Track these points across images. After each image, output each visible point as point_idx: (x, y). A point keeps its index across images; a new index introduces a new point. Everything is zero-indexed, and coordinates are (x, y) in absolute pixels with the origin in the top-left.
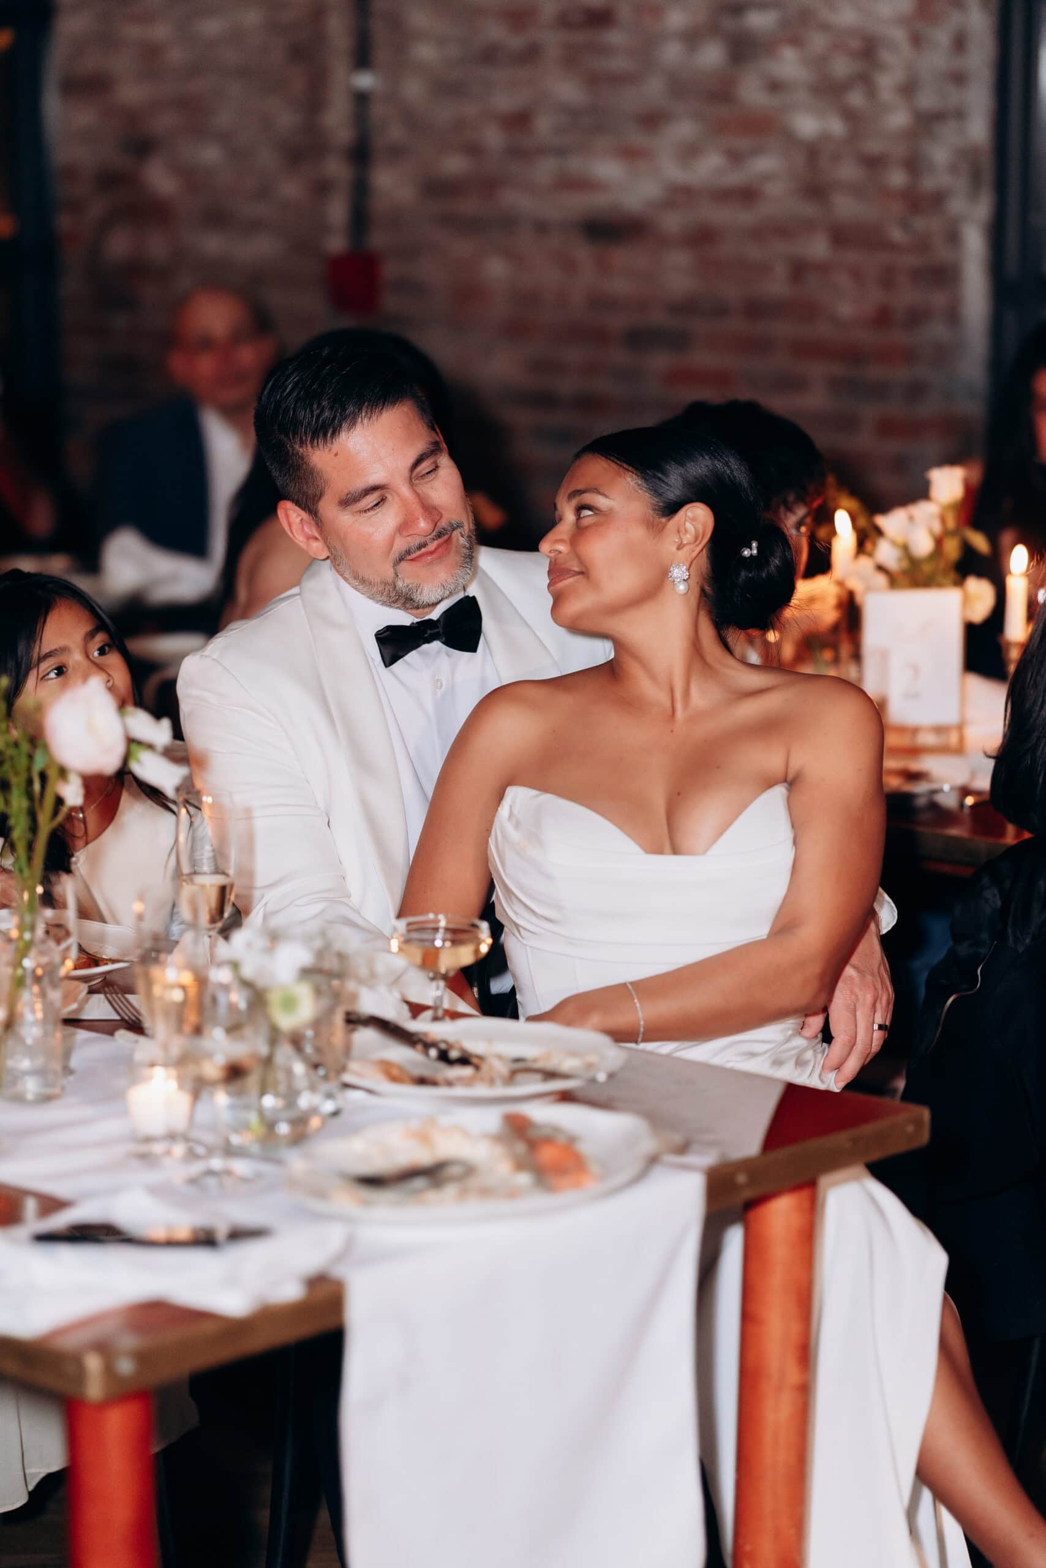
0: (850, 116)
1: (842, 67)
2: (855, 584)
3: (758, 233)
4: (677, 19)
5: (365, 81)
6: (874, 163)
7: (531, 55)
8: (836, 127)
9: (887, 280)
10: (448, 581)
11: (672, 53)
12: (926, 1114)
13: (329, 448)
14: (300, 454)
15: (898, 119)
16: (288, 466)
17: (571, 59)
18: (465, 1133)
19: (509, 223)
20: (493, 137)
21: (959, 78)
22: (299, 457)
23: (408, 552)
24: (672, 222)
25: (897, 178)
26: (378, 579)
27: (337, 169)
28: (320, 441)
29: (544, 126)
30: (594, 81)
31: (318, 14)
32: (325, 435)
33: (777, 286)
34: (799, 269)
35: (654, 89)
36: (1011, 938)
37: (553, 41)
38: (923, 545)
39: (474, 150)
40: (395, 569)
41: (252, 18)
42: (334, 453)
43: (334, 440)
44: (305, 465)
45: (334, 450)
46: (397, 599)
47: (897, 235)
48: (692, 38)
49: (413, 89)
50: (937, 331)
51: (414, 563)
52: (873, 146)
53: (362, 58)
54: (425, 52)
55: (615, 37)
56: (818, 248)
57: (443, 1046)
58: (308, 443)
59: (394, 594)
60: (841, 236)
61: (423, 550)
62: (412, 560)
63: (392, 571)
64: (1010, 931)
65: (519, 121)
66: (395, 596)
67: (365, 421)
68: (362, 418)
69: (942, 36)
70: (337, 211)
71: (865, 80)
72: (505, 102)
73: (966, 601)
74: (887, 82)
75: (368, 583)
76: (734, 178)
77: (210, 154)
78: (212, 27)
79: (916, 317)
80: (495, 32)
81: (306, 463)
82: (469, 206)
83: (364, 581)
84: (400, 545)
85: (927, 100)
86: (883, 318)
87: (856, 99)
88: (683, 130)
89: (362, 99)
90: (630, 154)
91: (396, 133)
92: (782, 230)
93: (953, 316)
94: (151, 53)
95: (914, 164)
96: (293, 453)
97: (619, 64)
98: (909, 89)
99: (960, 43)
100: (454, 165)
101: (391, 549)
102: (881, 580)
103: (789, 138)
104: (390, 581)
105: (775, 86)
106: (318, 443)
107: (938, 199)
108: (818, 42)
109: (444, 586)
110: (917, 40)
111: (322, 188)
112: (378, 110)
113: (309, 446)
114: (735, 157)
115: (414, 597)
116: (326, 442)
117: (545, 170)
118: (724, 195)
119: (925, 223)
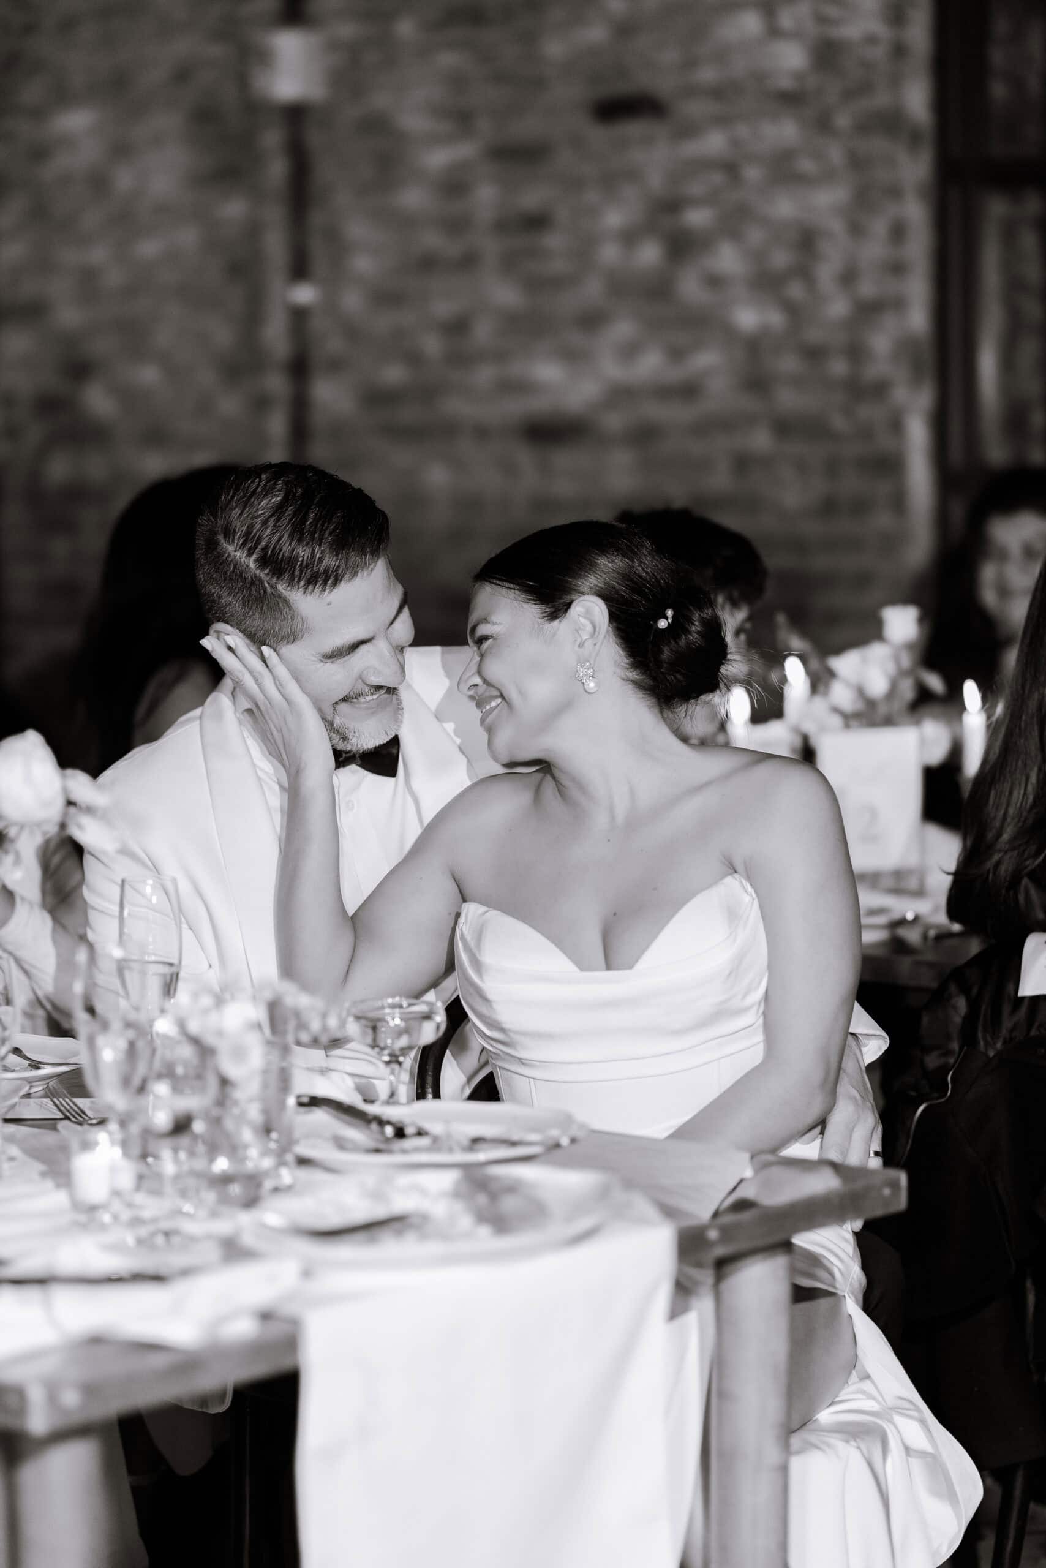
0: (792, 310)
1: (781, 259)
2: (809, 727)
3: (703, 428)
4: (614, 218)
5: (304, 294)
6: (815, 354)
7: (468, 262)
8: (776, 319)
9: (832, 468)
11: (610, 253)
12: (903, 1178)
15: (838, 308)
17: (510, 263)
18: (423, 1192)
19: (448, 430)
20: (432, 345)
21: (897, 269)
24: (614, 421)
25: (838, 367)
27: (277, 384)
29: (483, 332)
30: (536, 285)
31: (253, 231)
33: (722, 481)
34: (743, 463)
35: (593, 290)
36: (982, 1043)
37: (490, 247)
38: (878, 684)
39: (414, 359)
41: (188, 237)
47: (839, 423)
48: (629, 238)
49: (352, 301)
50: (883, 520)
52: (814, 335)
53: (300, 270)
54: (363, 264)
55: (554, 241)
56: (761, 440)
57: (399, 1125)
60: (784, 428)
64: (980, 1035)
65: (458, 327)
69: (879, 227)
70: (277, 425)
71: (804, 272)
72: (443, 308)
73: (923, 742)
74: (827, 272)
76: (676, 374)
77: (149, 375)
78: (149, 248)
79: (860, 507)
80: (432, 240)
82: (409, 414)
85: (867, 289)
86: (828, 507)
87: (795, 291)
88: (623, 329)
89: (299, 316)
90: (573, 357)
91: (333, 344)
92: (724, 424)
93: (899, 502)
94: (88, 278)
95: (856, 352)
97: (558, 266)
98: (848, 277)
99: (898, 232)
100: (394, 374)
102: (836, 721)
103: (729, 333)
105: (715, 282)
107: (880, 390)
108: (755, 236)
110: (856, 230)
111: (261, 404)
112: (318, 324)
114: (677, 354)
117: (485, 375)
118: (665, 392)
119: (868, 412)
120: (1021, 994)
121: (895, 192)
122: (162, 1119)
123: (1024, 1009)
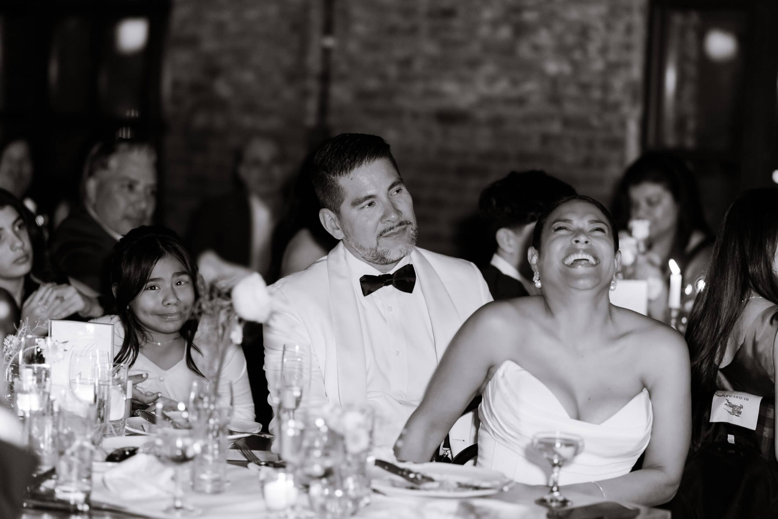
0: (575, 65)
1: (570, 39)
3: (527, 120)
4: (488, 14)
5: (329, 42)
6: (585, 87)
7: (413, 31)
8: (566, 69)
9: (590, 145)
10: (403, 248)
11: (484, 31)
13: (347, 176)
14: (333, 180)
15: (598, 65)
16: (326, 187)
17: (434, 33)
19: (398, 113)
20: (392, 71)
21: (628, 47)
22: (332, 181)
23: (384, 231)
24: (482, 114)
25: (597, 94)
26: (368, 247)
27: (313, 85)
28: (344, 172)
29: (418, 66)
30: (445, 44)
31: (306, 8)
32: (346, 170)
33: (534, 146)
34: (546, 138)
35: (475, 49)
37: (424, 24)
39: (383, 77)
40: (377, 241)
41: (273, 10)
42: (351, 178)
43: (351, 172)
44: (335, 185)
45: (351, 177)
46: (377, 258)
47: (595, 122)
48: (495, 24)
49: (353, 47)
50: (613, 171)
51: (386, 238)
52: (585, 78)
53: (328, 30)
54: (360, 29)
55: (457, 23)
56: (555, 128)
58: (337, 173)
59: (375, 255)
60: (567, 122)
61: (392, 231)
62: (386, 236)
63: (376, 241)
65: (406, 63)
66: (376, 256)
67: (367, 163)
68: (365, 161)
69: (620, 26)
70: (312, 105)
71: (582, 46)
72: (399, 53)
73: (649, 288)
74: (593, 48)
75: (363, 249)
76: (514, 93)
77: (248, 77)
78: (252, 14)
79: (603, 163)
80: (395, 19)
81: (336, 184)
82: (379, 104)
83: (361, 248)
84: (381, 227)
85: (613, 56)
86: (587, 163)
87: (577, 55)
88: (489, 68)
89: (326, 52)
90: (463, 80)
91: (342, 67)
92: (538, 119)
93: (622, 162)
94: (220, 27)
95: (606, 88)
96: (329, 180)
97: (458, 36)
98: (604, 50)
99: (629, 30)
100: (372, 84)
101: (376, 229)
103: (542, 74)
104: (374, 248)
105: (536, 48)
106: (342, 173)
107: (616, 107)
108: (558, 27)
109: (401, 251)
110: (609, 27)
111: (305, 94)
112: (335, 57)
113: (338, 175)
114: (515, 83)
115: (386, 256)
116: (347, 173)
117: (418, 87)
118: (509, 101)
119: (611, 117)
120: (711, 421)
121: (628, 10)
122: (318, 470)
123: (712, 428)
